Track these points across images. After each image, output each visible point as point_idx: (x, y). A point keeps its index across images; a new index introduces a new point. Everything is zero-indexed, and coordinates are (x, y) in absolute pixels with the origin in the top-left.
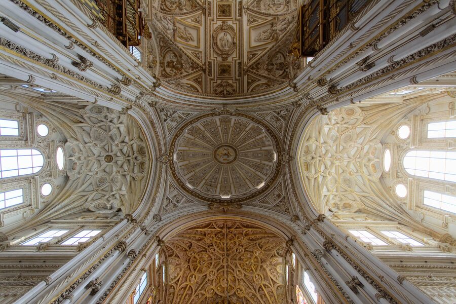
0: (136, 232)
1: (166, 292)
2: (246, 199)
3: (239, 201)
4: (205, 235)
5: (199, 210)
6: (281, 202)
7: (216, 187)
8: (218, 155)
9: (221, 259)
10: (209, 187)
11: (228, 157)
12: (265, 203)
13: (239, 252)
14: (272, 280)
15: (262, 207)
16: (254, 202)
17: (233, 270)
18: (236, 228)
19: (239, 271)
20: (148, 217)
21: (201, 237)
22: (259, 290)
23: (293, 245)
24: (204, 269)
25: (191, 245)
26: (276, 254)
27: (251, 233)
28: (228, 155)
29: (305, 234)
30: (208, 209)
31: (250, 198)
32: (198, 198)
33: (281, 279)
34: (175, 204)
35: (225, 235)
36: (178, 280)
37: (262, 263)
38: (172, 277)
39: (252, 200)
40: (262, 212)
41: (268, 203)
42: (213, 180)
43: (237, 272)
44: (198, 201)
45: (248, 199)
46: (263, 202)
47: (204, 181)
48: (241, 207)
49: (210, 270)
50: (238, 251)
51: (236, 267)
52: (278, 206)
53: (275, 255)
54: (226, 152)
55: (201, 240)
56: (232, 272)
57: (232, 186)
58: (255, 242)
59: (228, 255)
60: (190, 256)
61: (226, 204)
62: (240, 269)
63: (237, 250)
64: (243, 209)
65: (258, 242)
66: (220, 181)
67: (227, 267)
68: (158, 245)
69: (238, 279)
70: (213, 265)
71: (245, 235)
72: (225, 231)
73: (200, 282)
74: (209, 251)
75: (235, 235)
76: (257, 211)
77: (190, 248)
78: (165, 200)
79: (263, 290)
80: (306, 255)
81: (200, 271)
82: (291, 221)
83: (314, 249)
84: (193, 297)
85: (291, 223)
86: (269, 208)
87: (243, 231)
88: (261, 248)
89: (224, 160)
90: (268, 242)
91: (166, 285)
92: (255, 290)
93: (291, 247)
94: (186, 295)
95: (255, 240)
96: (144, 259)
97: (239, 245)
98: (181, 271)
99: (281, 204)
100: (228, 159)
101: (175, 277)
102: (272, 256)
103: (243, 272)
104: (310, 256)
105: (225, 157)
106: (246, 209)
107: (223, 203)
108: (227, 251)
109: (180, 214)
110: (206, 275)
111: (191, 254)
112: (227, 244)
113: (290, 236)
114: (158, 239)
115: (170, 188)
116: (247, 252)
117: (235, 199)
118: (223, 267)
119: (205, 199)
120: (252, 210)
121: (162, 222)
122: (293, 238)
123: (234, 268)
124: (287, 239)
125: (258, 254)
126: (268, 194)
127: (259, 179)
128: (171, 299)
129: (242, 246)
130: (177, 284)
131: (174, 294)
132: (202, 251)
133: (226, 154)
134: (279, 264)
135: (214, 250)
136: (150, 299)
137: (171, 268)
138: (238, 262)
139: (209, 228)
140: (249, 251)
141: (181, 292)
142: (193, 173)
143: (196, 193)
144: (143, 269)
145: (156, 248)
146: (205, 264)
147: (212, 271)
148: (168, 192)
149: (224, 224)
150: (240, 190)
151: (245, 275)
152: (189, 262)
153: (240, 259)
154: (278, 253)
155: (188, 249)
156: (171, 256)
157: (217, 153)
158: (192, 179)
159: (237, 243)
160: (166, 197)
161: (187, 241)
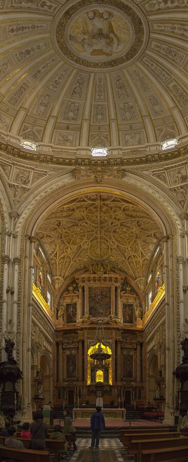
0: (6, 241)
1: (49, 264)
2: (135, 162)
3: (122, 163)
4: (73, 210)
5: (60, 184)
6: (182, 187)
7: (80, 129)
8: (71, 37)
9: (95, 232)
10: (65, 132)
11: (110, 43)
12: (161, 179)
13: (114, 226)
14: (142, 253)
15: (155, 183)
16: (145, 172)
17: (107, 241)
18: (113, 201)
19: (113, 242)
20: (6, 220)
21: (70, 213)
22: (129, 258)
23: (167, 242)
24: (78, 241)
25: (60, 223)
26: (153, 236)
27: (131, 209)
28: (106, 35)
29: (183, 237)
30: (73, 180)
31: (141, 161)
32: (52, 162)
33: (149, 254)
34: (25, 188)
35: (99, 207)
36: (56, 254)
37: (136, 238)
38: (50, 252)
39: (143, 168)
40: (151, 191)
41: (164, 180)
42: (71, 114)
43: (111, 243)
44: (54, 169)
45: (138, 163)
46: (159, 176)
47: (52, 121)
48: (124, 176)
49: (84, 241)
50: (114, 224)
51: (110, 238)
52: (175, 190)
53: (151, 236)
54: (99, 24)
55: (69, 216)
56: (106, 242)
57: (113, 125)
58: (134, 219)
59: (102, 228)
60: (61, 232)
61: (99, 168)
62: (114, 240)
63: (112, 223)
64: (125, 179)
65: (138, 219)
66: (87, 116)
67: (101, 238)
68: (31, 242)
69: (111, 248)
70: (86, 236)
71: (124, 210)
72: (98, 203)
73: (76, 251)
74: (81, 225)
75: (111, 208)
76: (145, 188)
77: (59, 226)
78: (9, 189)
79: (132, 258)
80: (172, 256)
81: (74, 243)
82: (180, 216)
83: (180, 255)
84: (72, 262)
85: (178, 219)
86: (163, 189)
87: (122, 205)
88: (139, 226)
89: (94, 52)
90: (148, 223)
91: (47, 259)
92: (125, 258)
93: (165, 243)
94: (66, 262)
95: (135, 217)
96: (27, 260)
97: (115, 218)
98: (56, 246)
99: (181, 190)
100: (108, 50)
101: (53, 252)
102: (148, 236)
103: (116, 243)
104: (174, 258)
105: (100, 44)
106: (131, 179)
107: (94, 165)
108: (101, 223)
109: (36, 199)
110: (80, 246)
111: (62, 231)
112: (101, 217)
113: (169, 233)
114: (28, 237)
115: (4, 170)
116: (122, 227)
117: (115, 160)
118: (97, 238)
119: (64, 162)
120: (139, 184)
121: (21, 217)
122: (171, 236)
123: (108, 240)
124: (165, 234)
125: (134, 230)
126: (172, 167)
127: (173, 128)
128: (55, 267)
129: (119, 220)
130: (56, 257)
131: (56, 263)
132: (72, 226)
133: (100, 34)
134: (153, 243)
135: (87, 223)
136: (41, 274)
137: (47, 247)
138: (112, 234)
139: (78, 202)
140: (126, 226)
141: (62, 261)
142: (22, 114)
143: (46, 156)
144: (30, 267)
145: (31, 246)
146: (79, 237)
147: (86, 242)
148: (6, 177)
149: (97, 195)
150: (128, 137)
151: (118, 246)
152: (61, 238)
153: (114, 232)
154: (155, 235)
155: (57, 227)
156: (43, 237)
157: (69, 31)
158: (26, 128)
159: (113, 217)
160: (7, 186)
161: (53, 221)
